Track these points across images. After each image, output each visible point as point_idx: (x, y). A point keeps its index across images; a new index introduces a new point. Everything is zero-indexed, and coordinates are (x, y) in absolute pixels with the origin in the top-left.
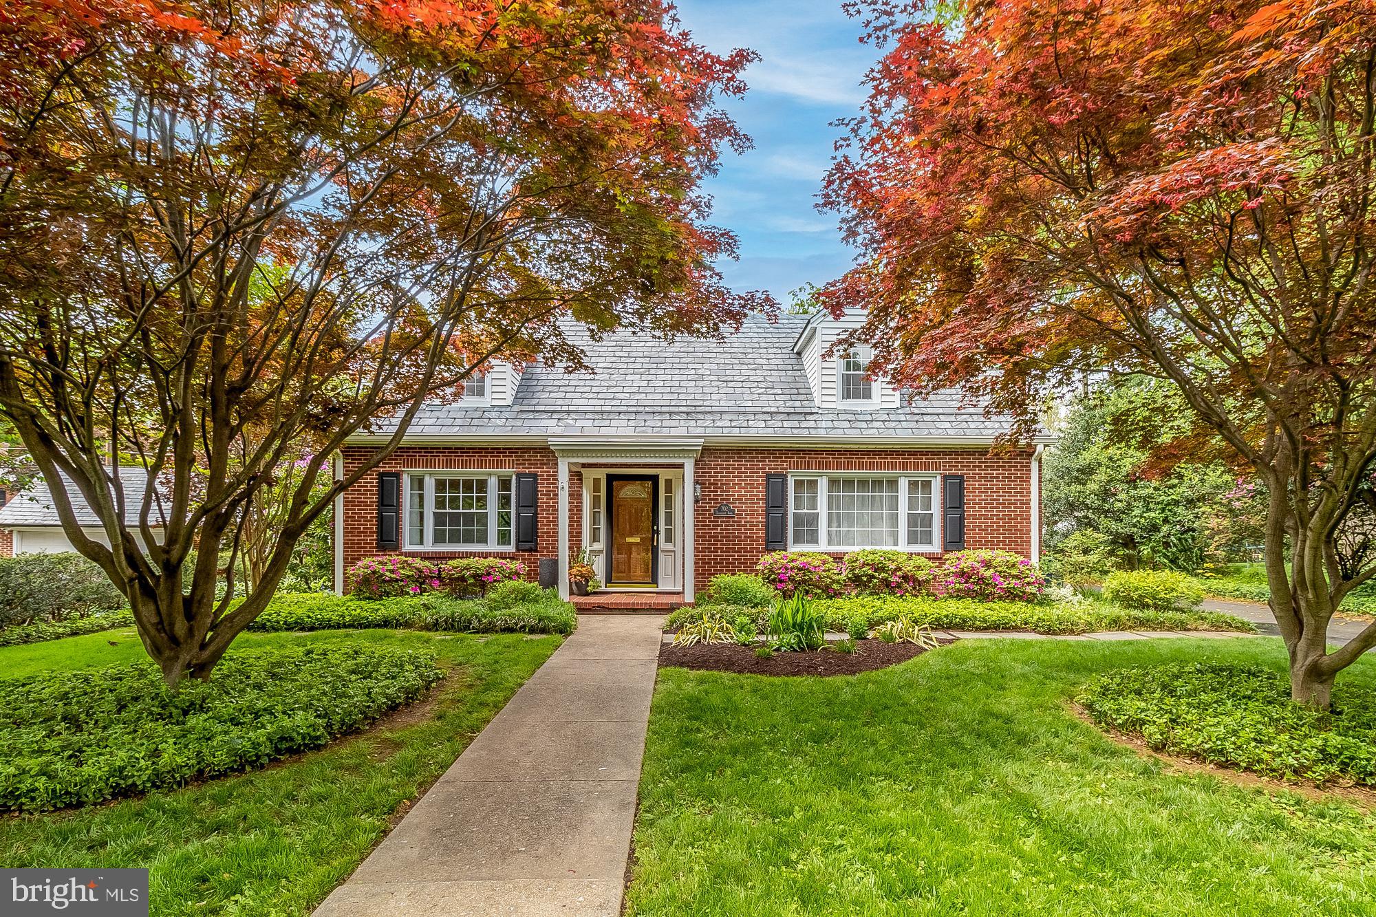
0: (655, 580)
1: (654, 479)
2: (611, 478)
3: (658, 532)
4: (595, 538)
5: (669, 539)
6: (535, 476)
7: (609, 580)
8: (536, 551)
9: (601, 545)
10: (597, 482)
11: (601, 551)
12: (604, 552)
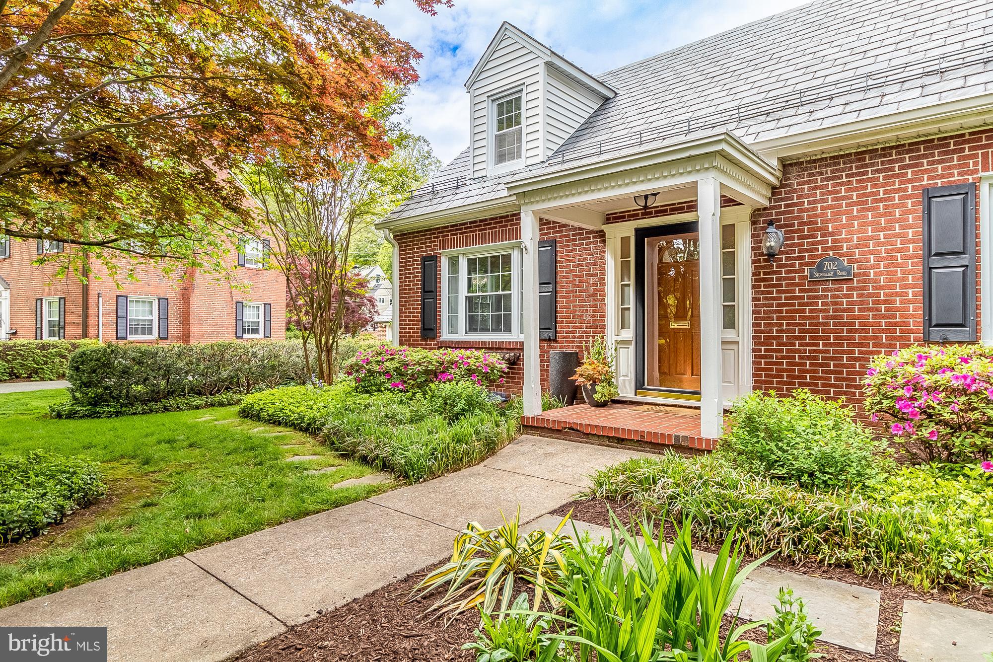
4: (623, 323)
5: (730, 322)
6: (554, 243)
7: (639, 384)
8: (555, 341)
9: (629, 334)
10: (625, 242)
11: (628, 342)
12: (634, 343)
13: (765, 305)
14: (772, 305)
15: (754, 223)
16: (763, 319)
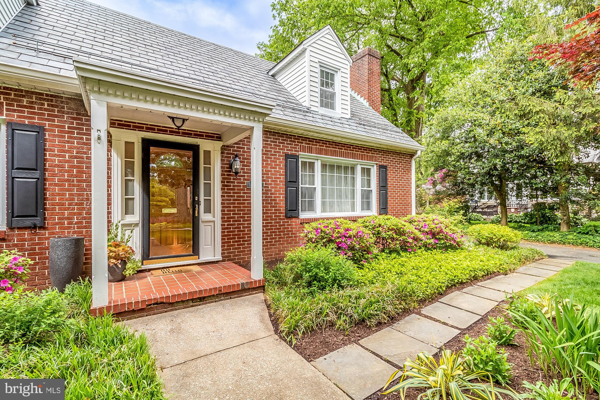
0: (196, 251)
1: (195, 149)
2: (147, 144)
3: (198, 202)
4: (128, 210)
5: (208, 210)
6: (40, 130)
7: (146, 256)
8: (43, 228)
9: (136, 217)
10: (129, 146)
11: (136, 225)
12: (140, 225)
13: (228, 200)
14: (230, 200)
15: (222, 153)
16: (226, 207)
